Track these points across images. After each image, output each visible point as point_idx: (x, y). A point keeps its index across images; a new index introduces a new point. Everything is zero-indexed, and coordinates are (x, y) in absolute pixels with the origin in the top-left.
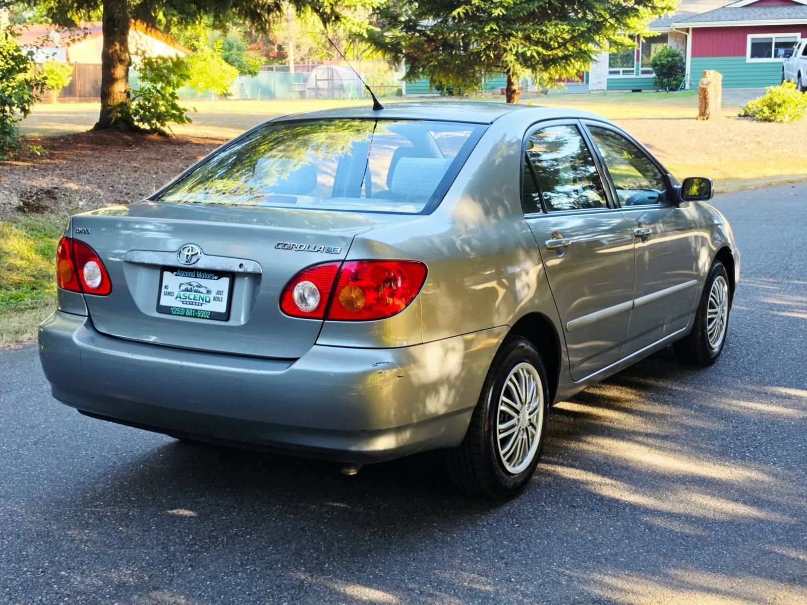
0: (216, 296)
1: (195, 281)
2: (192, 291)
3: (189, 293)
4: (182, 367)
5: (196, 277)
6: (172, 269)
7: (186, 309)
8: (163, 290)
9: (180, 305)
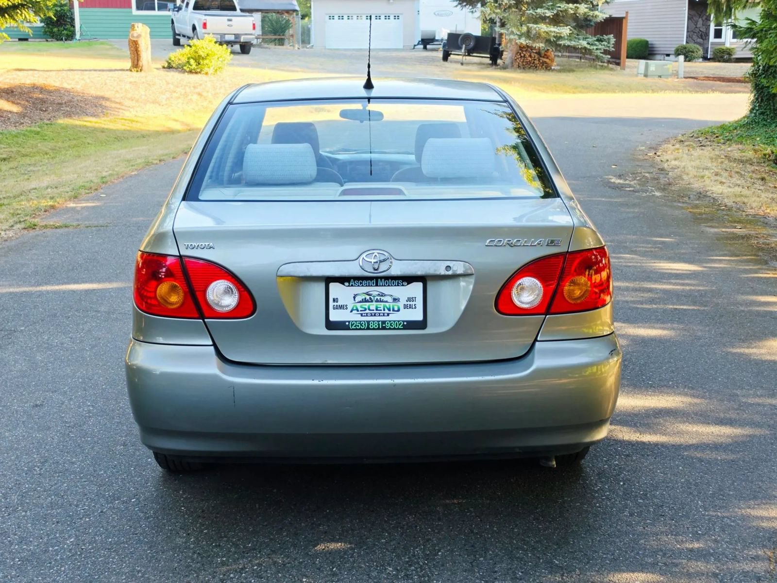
0: (406, 303)
1: (375, 290)
2: (372, 301)
3: (368, 304)
4: (395, 385)
5: (377, 285)
6: (342, 280)
7: (368, 322)
8: (331, 304)
9: (359, 318)
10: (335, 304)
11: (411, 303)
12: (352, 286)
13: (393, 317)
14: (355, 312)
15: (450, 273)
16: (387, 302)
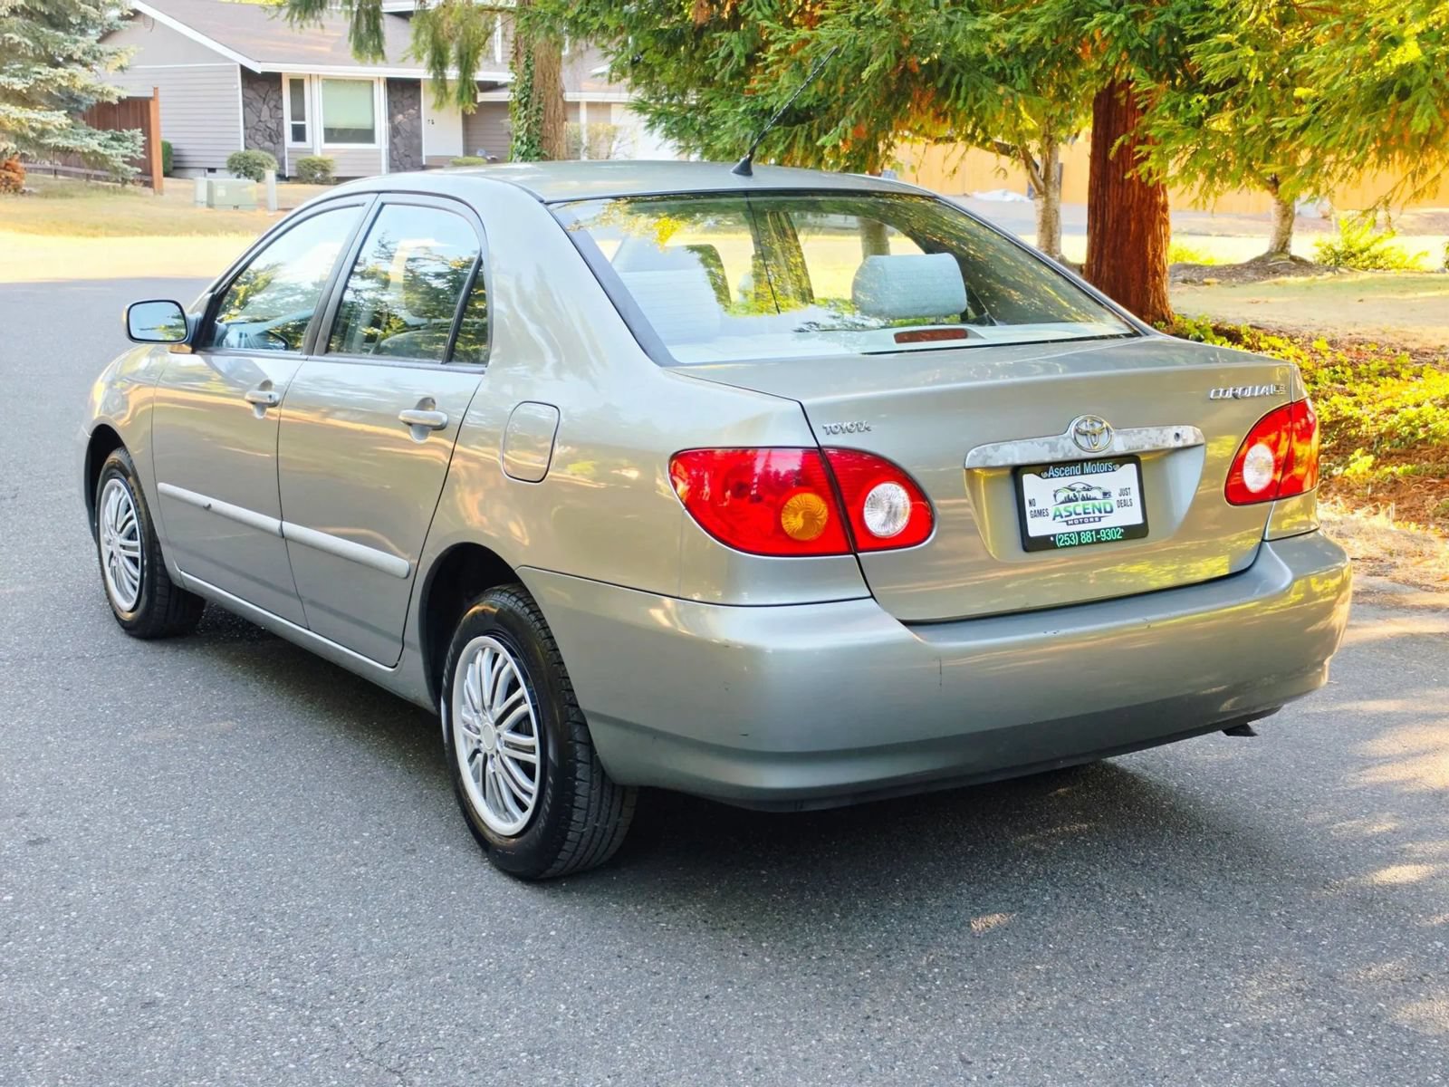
10: (1033, 508)
11: (1126, 497)
12: (1052, 477)
13: (1108, 522)
14: (1058, 519)
15: (1180, 444)
16: (1095, 499)
